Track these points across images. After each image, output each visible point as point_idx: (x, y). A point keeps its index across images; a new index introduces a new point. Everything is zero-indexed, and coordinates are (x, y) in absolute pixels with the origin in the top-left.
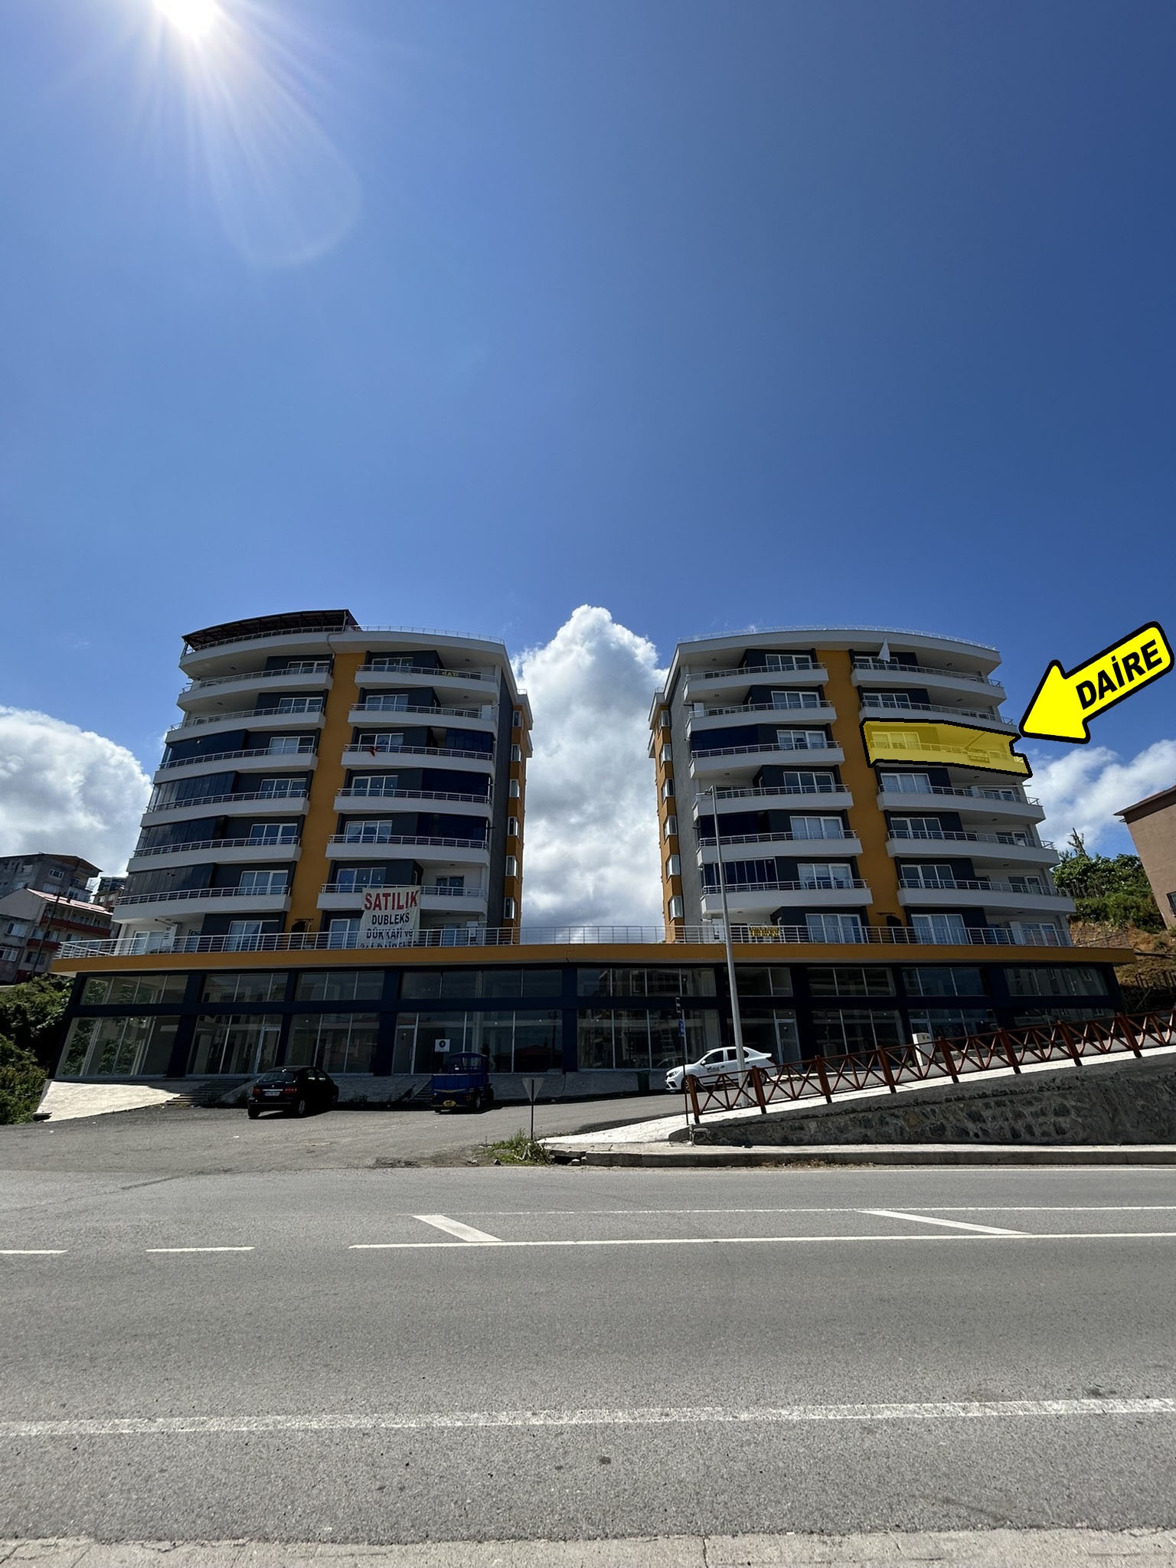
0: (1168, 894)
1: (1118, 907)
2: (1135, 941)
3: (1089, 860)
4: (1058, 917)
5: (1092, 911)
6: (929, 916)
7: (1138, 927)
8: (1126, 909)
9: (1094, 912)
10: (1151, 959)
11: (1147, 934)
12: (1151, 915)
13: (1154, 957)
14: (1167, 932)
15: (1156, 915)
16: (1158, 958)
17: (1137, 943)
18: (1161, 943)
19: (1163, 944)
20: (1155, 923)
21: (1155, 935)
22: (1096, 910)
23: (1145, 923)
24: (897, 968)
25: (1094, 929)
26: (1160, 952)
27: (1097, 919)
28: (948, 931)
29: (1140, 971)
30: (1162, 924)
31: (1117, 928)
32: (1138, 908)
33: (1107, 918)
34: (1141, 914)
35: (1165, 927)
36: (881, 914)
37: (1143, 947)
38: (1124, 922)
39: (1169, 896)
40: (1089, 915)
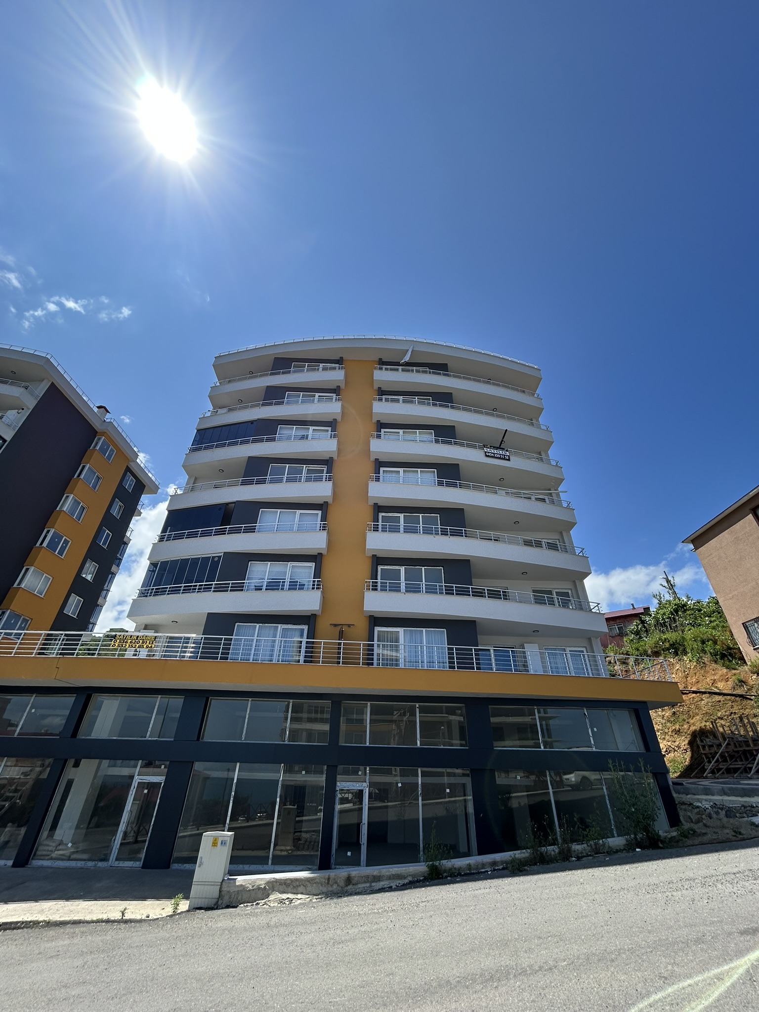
0: (743, 624)
1: (695, 640)
2: (713, 678)
3: (680, 600)
4: (590, 639)
5: (671, 645)
6: (401, 630)
7: (716, 662)
8: (703, 642)
9: (672, 645)
10: (730, 700)
11: (725, 670)
12: (729, 648)
13: (733, 698)
14: (746, 668)
15: (735, 649)
16: (737, 699)
17: (715, 680)
18: (741, 681)
19: (742, 682)
20: (734, 657)
21: (734, 671)
22: (674, 644)
23: (723, 656)
24: (337, 700)
25: (673, 664)
26: (739, 691)
27: (676, 654)
28: (422, 652)
29: (719, 714)
30: (742, 659)
31: (695, 664)
32: (715, 642)
33: (686, 653)
34: (718, 647)
35: (745, 662)
36: (335, 625)
37: (721, 685)
38: (701, 657)
39: (744, 625)
40: (668, 649)
